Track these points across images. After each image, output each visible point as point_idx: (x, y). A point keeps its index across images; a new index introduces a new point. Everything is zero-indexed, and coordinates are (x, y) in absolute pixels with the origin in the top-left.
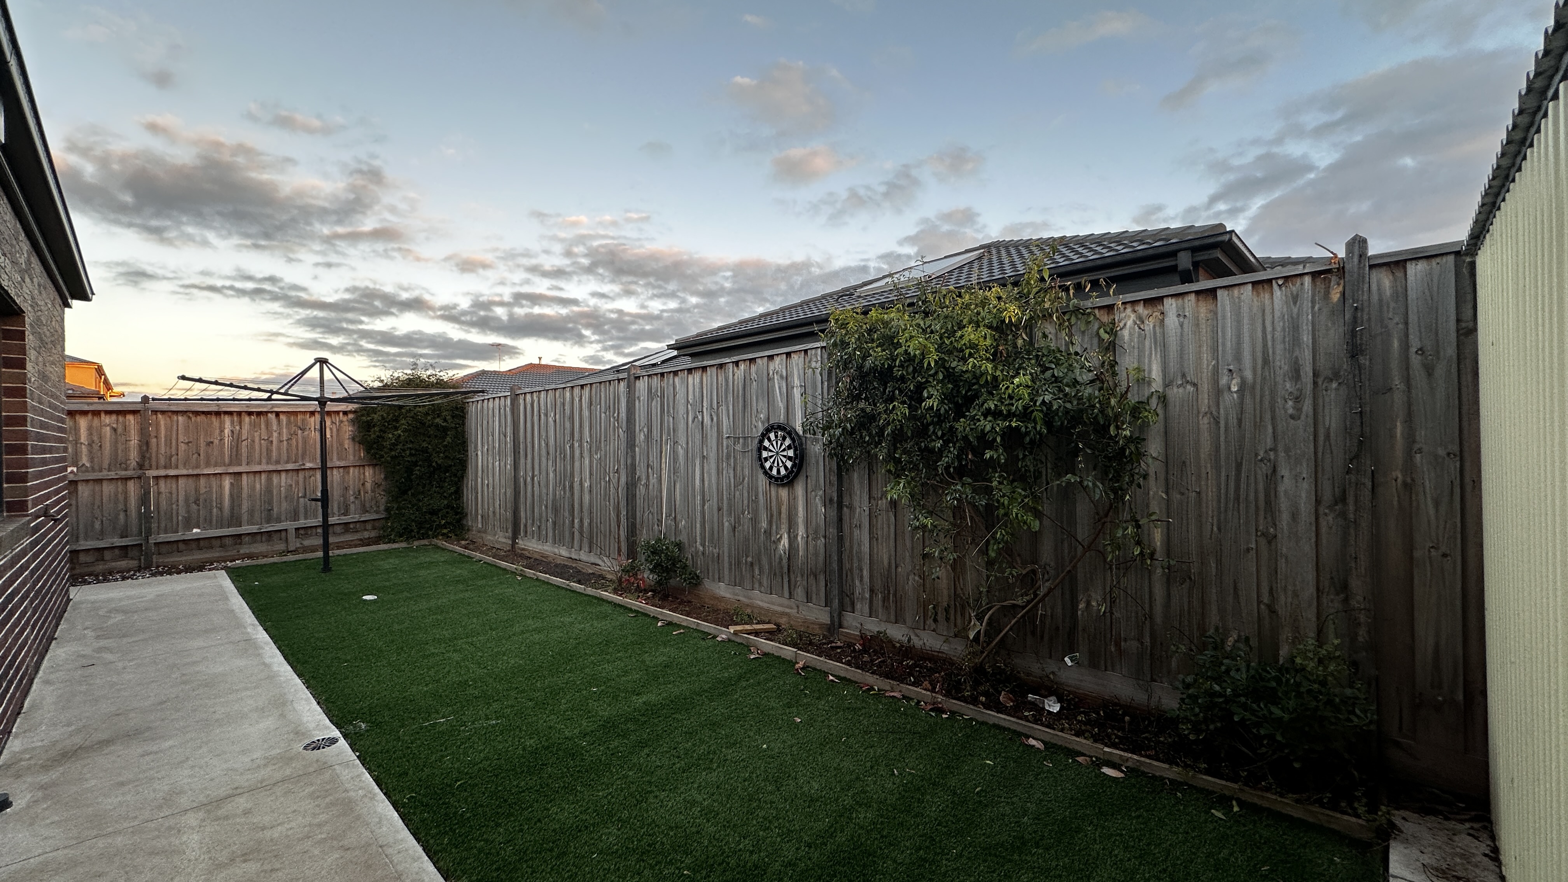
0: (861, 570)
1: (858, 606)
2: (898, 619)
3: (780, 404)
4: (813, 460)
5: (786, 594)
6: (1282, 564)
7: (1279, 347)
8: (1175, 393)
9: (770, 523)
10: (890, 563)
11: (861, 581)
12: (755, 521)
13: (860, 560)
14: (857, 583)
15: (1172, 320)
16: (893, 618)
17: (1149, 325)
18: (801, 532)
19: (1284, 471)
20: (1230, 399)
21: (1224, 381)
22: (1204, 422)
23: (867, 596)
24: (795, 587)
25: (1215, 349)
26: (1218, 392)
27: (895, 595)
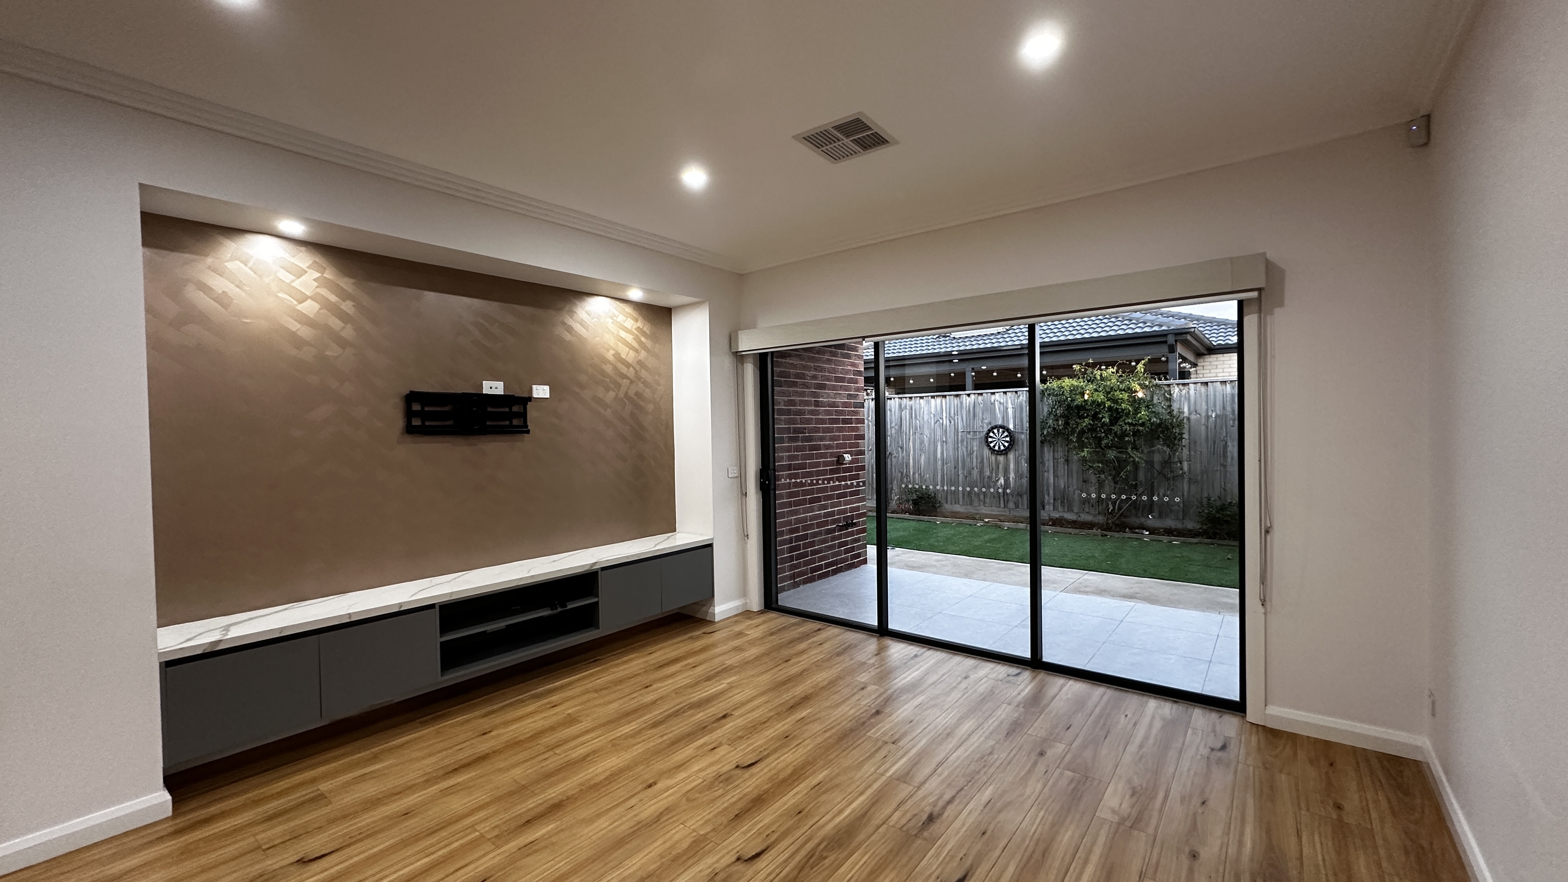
0: (1048, 491)
1: (1047, 507)
2: (1070, 510)
3: (999, 416)
4: (1020, 442)
5: (1002, 505)
6: (1228, 474)
7: (1228, 403)
8: (1193, 417)
9: (991, 473)
10: (1065, 486)
11: (1048, 495)
12: (981, 472)
13: (1048, 486)
14: (1046, 496)
15: (1192, 392)
16: (1066, 510)
17: (1184, 392)
18: (1012, 475)
19: (1229, 444)
20: (1212, 420)
21: (1210, 414)
22: (1203, 427)
23: (1052, 501)
24: (1008, 501)
25: (1207, 402)
26: (1208, 417)
27: (1067, 499)
